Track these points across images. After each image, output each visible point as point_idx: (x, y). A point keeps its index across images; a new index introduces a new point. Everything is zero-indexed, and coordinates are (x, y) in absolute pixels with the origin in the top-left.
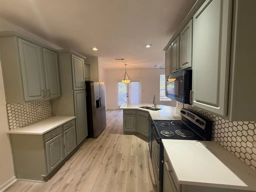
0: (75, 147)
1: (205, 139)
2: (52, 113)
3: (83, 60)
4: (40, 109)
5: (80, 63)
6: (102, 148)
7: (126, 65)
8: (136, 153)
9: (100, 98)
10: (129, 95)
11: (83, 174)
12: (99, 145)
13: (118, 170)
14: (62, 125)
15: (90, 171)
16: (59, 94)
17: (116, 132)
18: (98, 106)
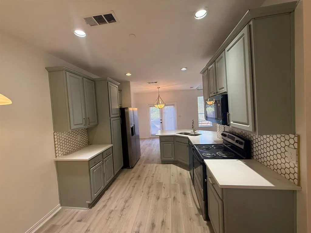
0: (113, 176)
1: (245, 158)
2: (89, 142)
3: (117, 86)
4: (79, 138)
5: (114, 89)
6: (140, 178)
7: (159, 88)
8: (177, 181)
9: (134, 125)
10: (163, 121)
11: (126, 201)
12: (137, 175)
13: (160, 197)
14: (102, 153)
15: (131, 198)
16: (96, 122)
17: (152, 161)
18: (133, 134)
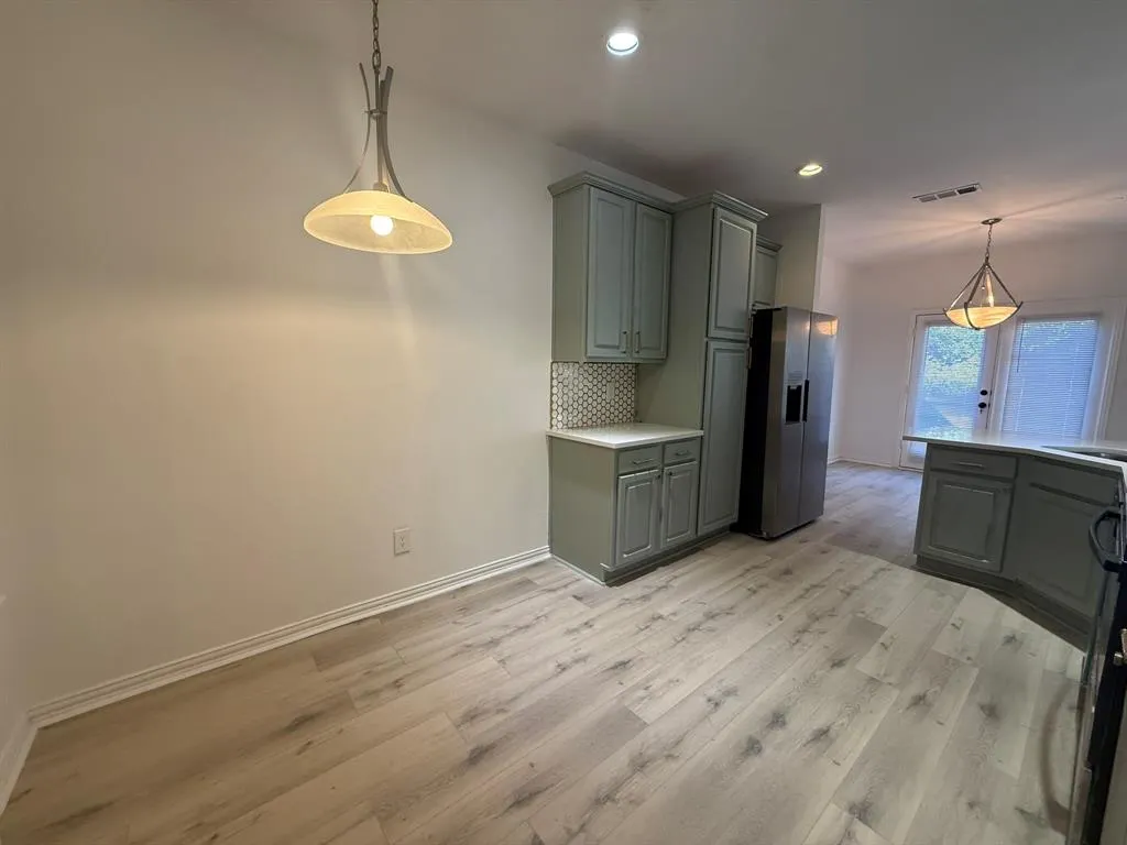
2: (636, 412)
3: (754, 226)
5: (741, 238)
6: (788, 577)
7: (997, 220)
8: (970, 655)
9: (807, 382)
11: (711, 616)
12: (779, 564)
13: (849, 664)
14: (664, 445)
16: (663, 349)
17: (873, 547)
18: (793, 416)
